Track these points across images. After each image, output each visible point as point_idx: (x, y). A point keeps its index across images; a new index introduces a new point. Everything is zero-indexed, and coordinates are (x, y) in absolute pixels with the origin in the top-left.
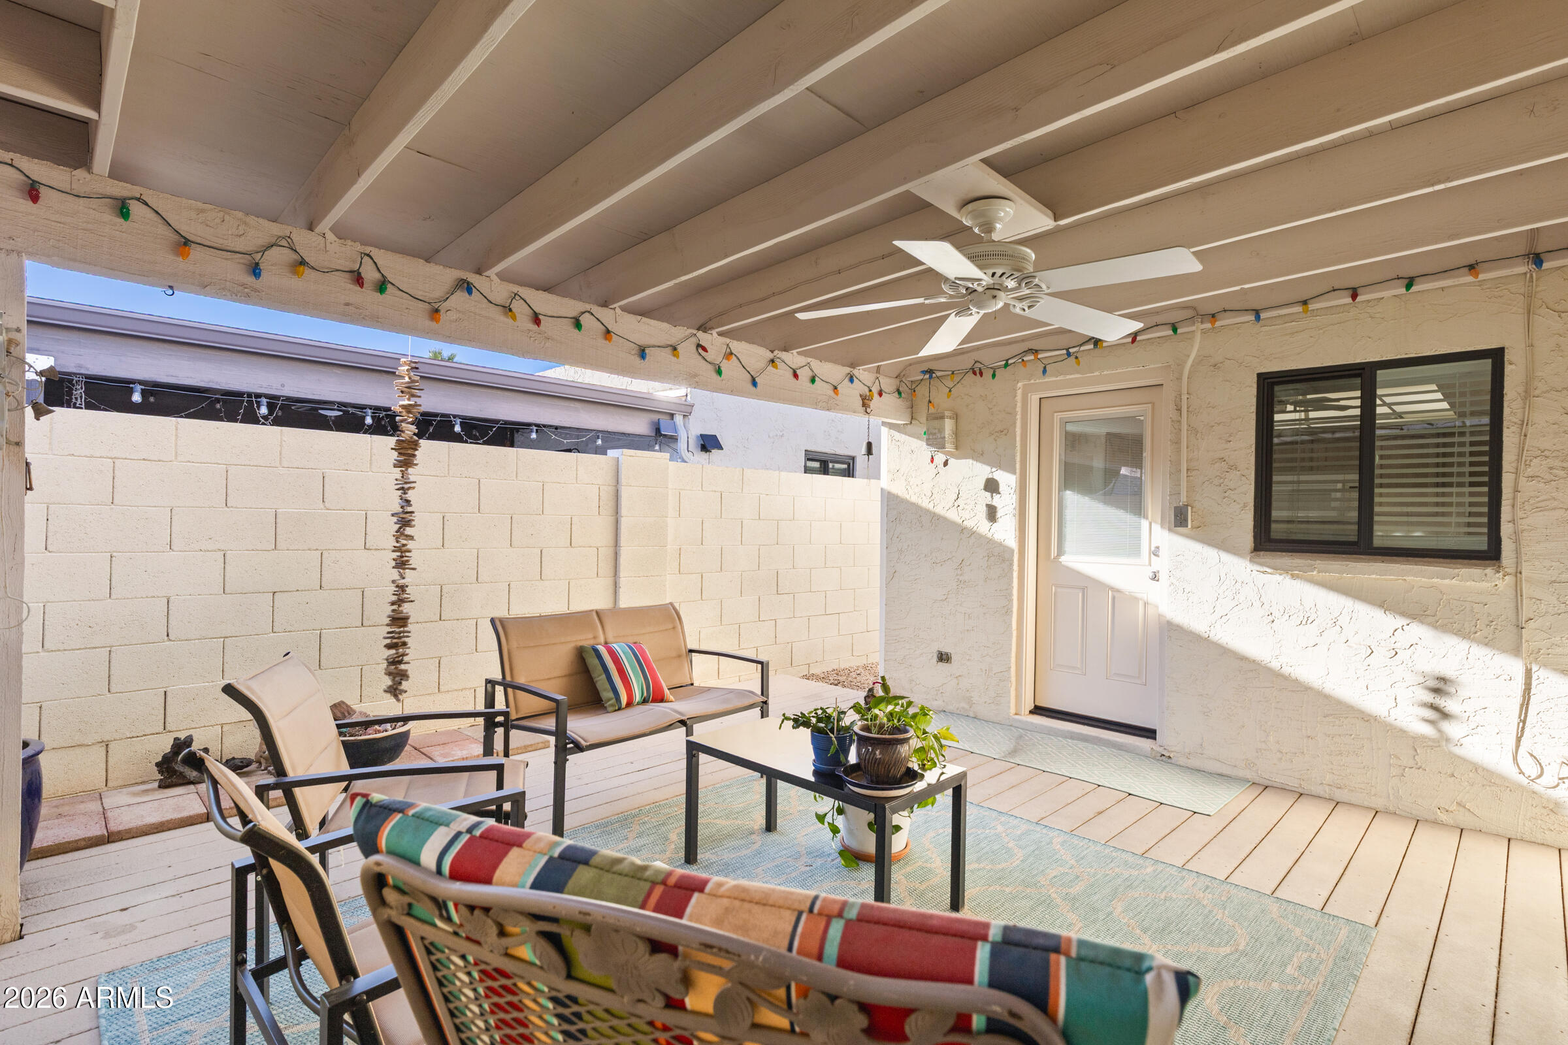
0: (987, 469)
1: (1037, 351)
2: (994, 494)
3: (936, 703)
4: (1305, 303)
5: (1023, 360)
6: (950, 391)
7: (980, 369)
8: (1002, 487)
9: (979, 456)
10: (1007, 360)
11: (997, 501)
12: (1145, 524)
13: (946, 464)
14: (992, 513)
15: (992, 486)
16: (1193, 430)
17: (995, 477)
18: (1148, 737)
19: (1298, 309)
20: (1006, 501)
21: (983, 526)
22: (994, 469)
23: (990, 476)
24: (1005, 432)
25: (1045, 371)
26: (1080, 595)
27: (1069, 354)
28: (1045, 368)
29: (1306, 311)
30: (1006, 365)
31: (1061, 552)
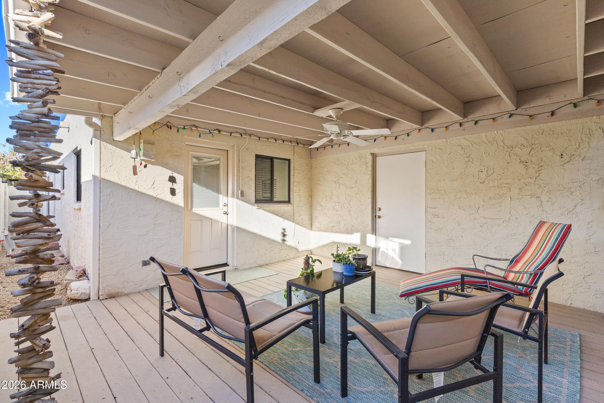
0: (171, 172)
1: (197, 127)
2: (174, 183)
3: (142, 287)
4: (268, 139)
5: (191, 129)
6: (154, 131)
7: (170, 126)
8: (177, 180)
9: (165, 165)
10: (184, 126)
11: (175, 186)
12: (221, 196)
13: (145, 166)
14: (173, 192)
15: (172, 180)
16: (242, 168)
17: (174, 176)
18: (226, 266)
19: (267, 140)
20: (179, 187)
21: (168, 197)
22: (173, 172)
23: (171, 175)
24: (179, 156)
25: (200, 136)
26: (200, 222)
27: (210, 133)
28: (200, 134)
29: (268, 141)
30: (184, 128)
31: (192, 208)
